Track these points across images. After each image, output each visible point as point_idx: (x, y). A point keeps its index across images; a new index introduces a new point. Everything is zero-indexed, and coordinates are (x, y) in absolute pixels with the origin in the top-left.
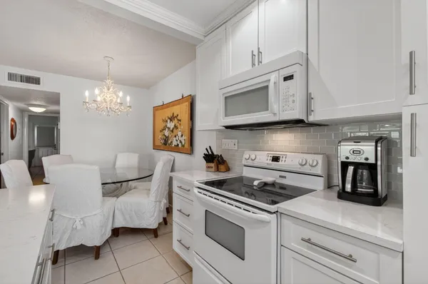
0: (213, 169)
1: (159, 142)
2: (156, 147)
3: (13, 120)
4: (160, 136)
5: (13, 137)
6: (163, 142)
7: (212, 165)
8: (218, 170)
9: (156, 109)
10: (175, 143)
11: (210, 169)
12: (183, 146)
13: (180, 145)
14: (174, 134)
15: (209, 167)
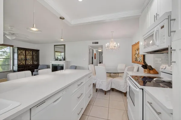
0: (146, 72)
1: (134, 60)
2: (133, 62)
3: (95, 54)
4: (134, 57)
5: (95, 59)
6: (135, 59)
7: (146, 70)
8: (149, 73)
9: (133, 46)
10: (139, 60)
11: (145, 72)
12: (141, 61)
13: (140, 61)
14: (138, 56)
15: (145, 71)
